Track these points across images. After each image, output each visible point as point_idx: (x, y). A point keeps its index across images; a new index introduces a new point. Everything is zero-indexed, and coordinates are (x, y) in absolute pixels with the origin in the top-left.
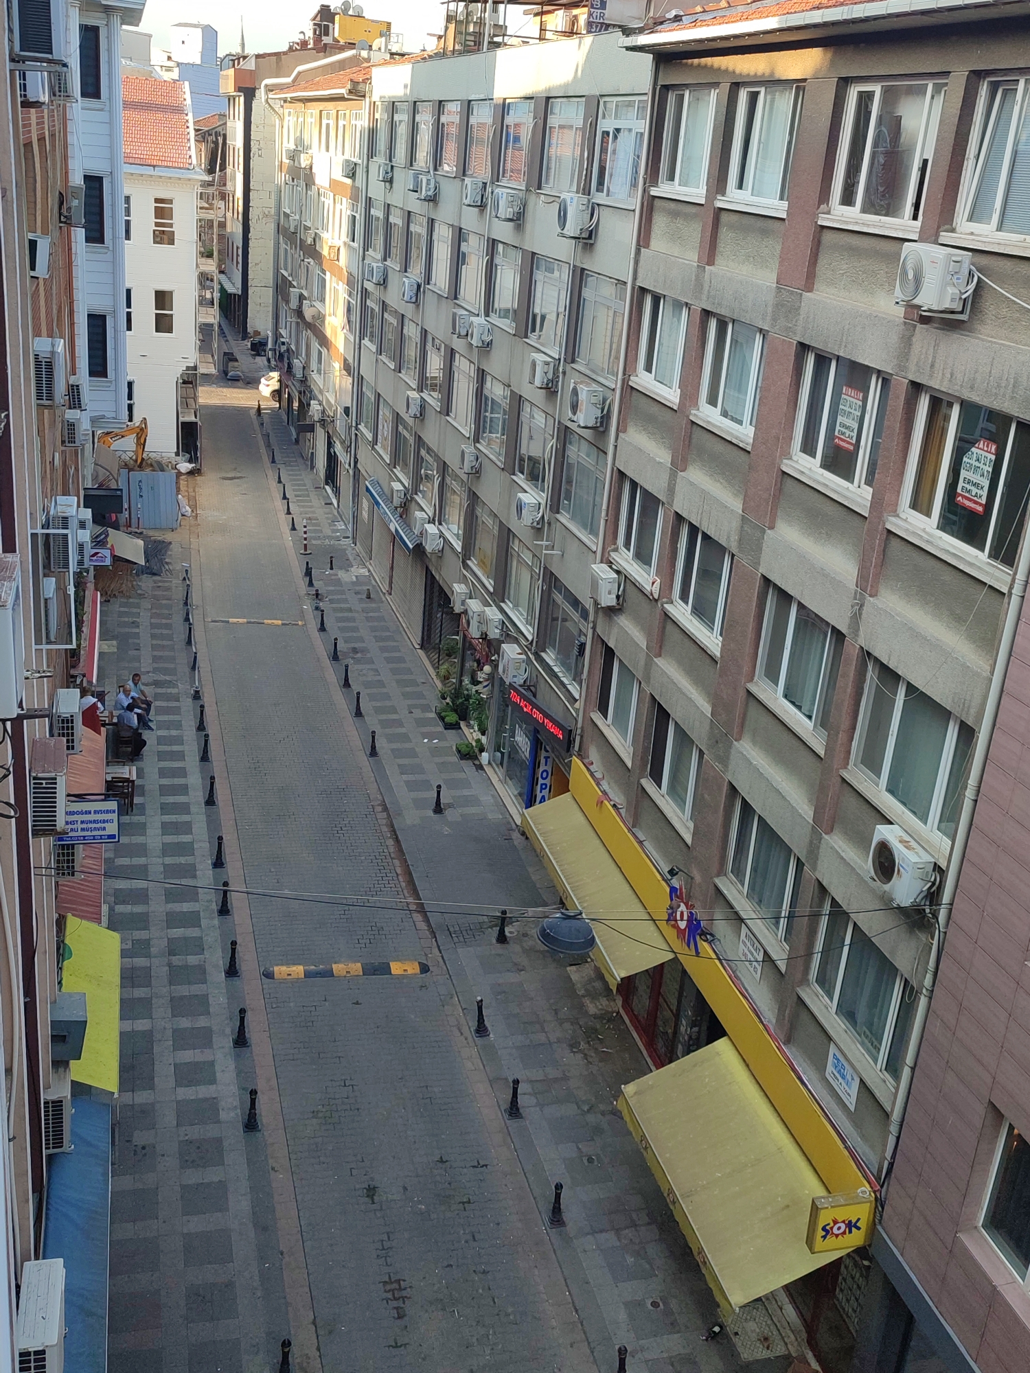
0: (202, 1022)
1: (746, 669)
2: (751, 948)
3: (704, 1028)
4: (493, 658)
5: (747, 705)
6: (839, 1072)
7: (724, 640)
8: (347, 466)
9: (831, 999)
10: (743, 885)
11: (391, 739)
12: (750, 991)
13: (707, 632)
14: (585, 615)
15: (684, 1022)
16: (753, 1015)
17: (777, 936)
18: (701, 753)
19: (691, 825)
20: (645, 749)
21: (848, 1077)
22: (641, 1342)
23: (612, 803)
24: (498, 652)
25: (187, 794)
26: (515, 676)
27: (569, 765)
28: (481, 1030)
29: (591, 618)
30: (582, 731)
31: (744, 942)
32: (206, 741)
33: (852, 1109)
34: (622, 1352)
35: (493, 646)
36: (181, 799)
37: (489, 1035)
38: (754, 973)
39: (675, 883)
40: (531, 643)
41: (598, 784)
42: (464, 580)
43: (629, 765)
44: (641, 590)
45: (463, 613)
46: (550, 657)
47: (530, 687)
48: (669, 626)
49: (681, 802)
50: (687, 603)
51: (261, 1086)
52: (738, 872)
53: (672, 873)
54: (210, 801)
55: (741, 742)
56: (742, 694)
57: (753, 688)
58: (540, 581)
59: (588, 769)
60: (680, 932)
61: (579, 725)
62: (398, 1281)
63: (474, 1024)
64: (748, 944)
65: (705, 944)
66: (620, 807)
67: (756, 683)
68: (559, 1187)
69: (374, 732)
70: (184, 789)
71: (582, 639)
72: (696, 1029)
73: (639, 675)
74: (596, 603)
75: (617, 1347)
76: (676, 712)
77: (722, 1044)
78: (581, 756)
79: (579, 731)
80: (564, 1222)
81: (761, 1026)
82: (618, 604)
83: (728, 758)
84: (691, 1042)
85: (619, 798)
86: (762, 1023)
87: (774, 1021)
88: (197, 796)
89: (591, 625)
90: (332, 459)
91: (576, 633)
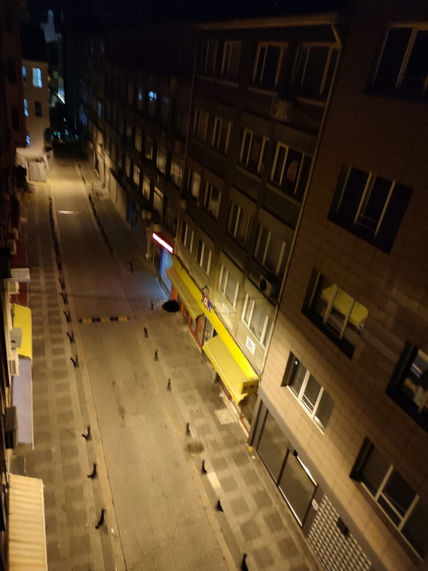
0: (60, 336)
3: (212, 333)
6: (249, 344)
8: (101, 162)
9: (247, 323)
10: (223, 292)
15: (206, 332)
21: (252, 346)
22: (193, 421)
28: (146, 335)
29: (179, 212)
30: (177, 248)
31: (224, 309)
33: (253, 354)
34: (188, 424)
37: (148, 337)
41: (181, 263)
47: (161, 234)
51: (79, 354)
59: (178, 259)
60: (205, 306)
61: (176, 246)
63: (144, 334)
65: (212, 309)
66: (188, 270)
68: (170, 380)
75: (186, 423)
78: (176, 255)
79: (175, 248)
80: (171, 389)
82: (187, 209)
83: (219, 255)
84: (208, 337)
89: (179, 215)
90: (97, 161)
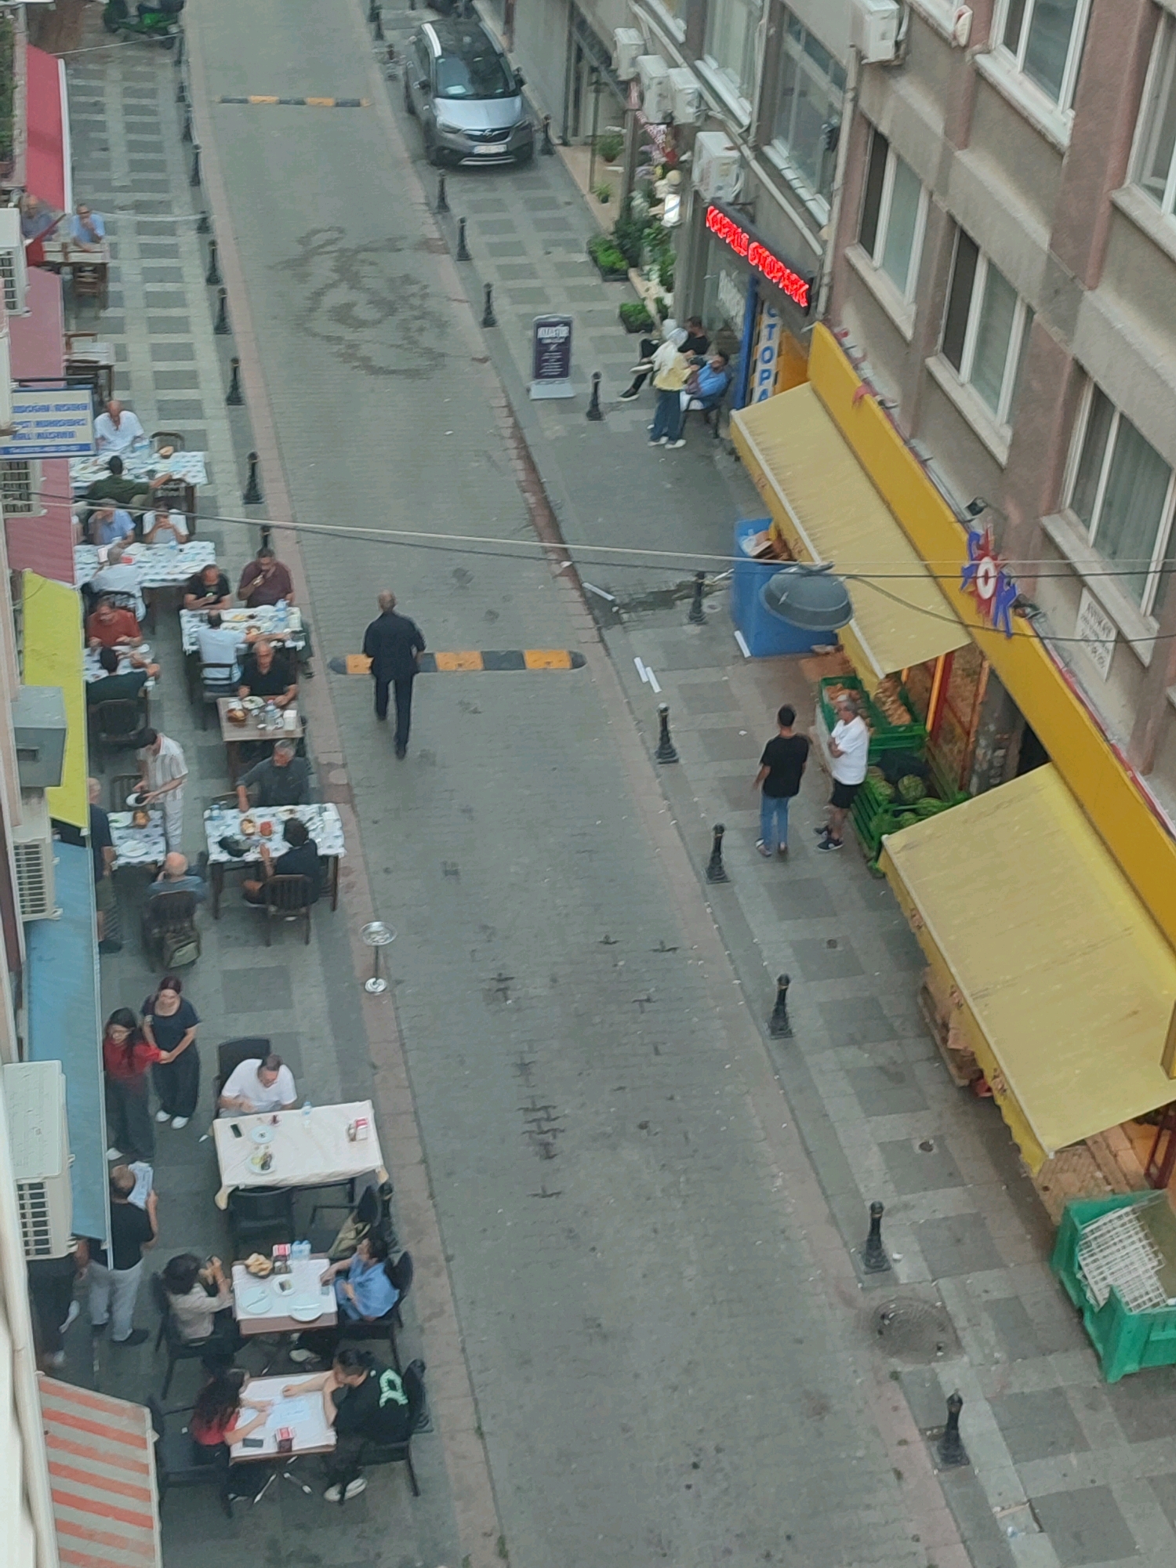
1: (1112, 165)
2: (1096, 627)
3: (1015, 750)
4: (683, 158)
5: (1110, 228)
7: (1077, 116)
10: (1088, 527)
11: (517, 297)
12: (1091, 693)
13: (1046, 102)
14: (839, 81)
16: (1094, 729)
17: (1140, 606)
18: (1030, 312)
19: (1008, 433)
20: (936, 308)
22: (905, 1198)
23: (879, 398)
24: (691, 146)
25: (196, 386)
26: (720, 188)
27: (808, 338)
28: (666, 753)
29: (851, 83)
30: (832, 279)
31: (1085, 619)
32: (223, 301)
34: (876, 1210)
35: (682, 137)
36: (190, 394)
37: (676, 761)
38: (1098, 667)
39: (978, 526)
40: (748, 129)
41: (856, 368)
42: (634, 22)
43: (909, 333)
44: (936, 31)
45: (632, 80)
46: (779, 153)
47: (746, 208)
48: (984, 95)
49: (991, 394)
50: (1015, 52)
52: (1082, 507)
53: (974, 509)
54: (234, 398)
55: (1098, 291)
56: (1104, 208)
57: (1122, 200)
58: (764, 21)
59: (841, 344)
60: (983, 604)
61: (827, 269)
62: (545, 1108)
63: (654, 744)
64: (1092, 620)
65: (1022, 622)
66: (891, 405)
67: (1129, 192)
69: (488, 286)
70: (191, 379)
71: (835, 121)
72: (1001, 753)
73: (930, 180)
74: (860, 56)
75: (868, 1204)
76: (991, 243)
77: (1041, 775)
78: (827, 322)
79: (826, 280)
80: (790, 1031)
81: (1105, 747)
82: (897, 57)
83: (1074, 316)
84: (993, 772)
85: (888, 388)
86: (1107, 740)
87: (1128, 739)
88: (213, 390)
89: (850, 95)
91: (823, 110)
